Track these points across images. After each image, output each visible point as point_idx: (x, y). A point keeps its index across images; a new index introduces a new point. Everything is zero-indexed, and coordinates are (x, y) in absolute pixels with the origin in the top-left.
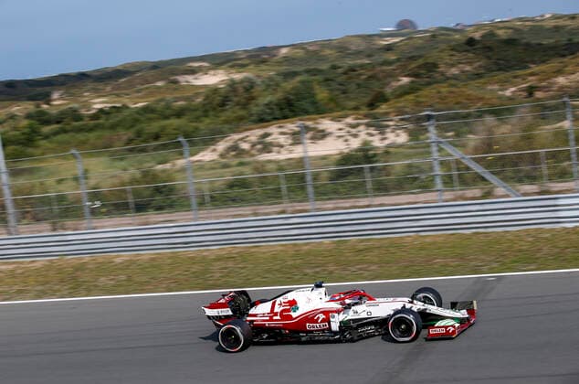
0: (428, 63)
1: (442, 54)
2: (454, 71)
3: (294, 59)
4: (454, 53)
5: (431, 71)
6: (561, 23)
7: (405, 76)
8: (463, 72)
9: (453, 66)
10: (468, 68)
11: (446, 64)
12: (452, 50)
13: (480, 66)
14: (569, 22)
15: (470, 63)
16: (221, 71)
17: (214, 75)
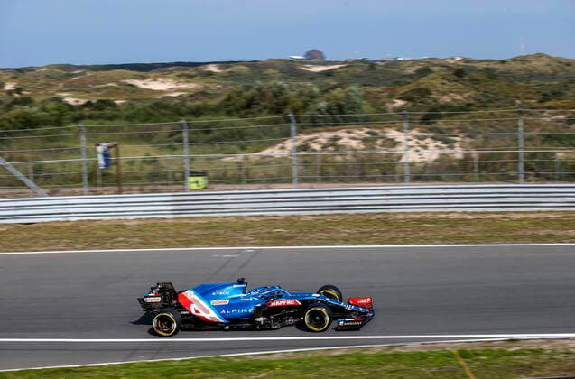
0: (422, 89)
1: (434, 82)
2: (446, 99)
3: (239, 75)
4: (444, 81)
5: (423, 97)
6: (492, 66)
7: (399, 99)
8: (454, 100)
9: (444, 93)
10: (458, 97)
11: (437, 91)
12: (443, 79)
13: (470, 97)
14: (498, 66)
15: (460, 93)
16: (170, 80)
17: (163, 82)
